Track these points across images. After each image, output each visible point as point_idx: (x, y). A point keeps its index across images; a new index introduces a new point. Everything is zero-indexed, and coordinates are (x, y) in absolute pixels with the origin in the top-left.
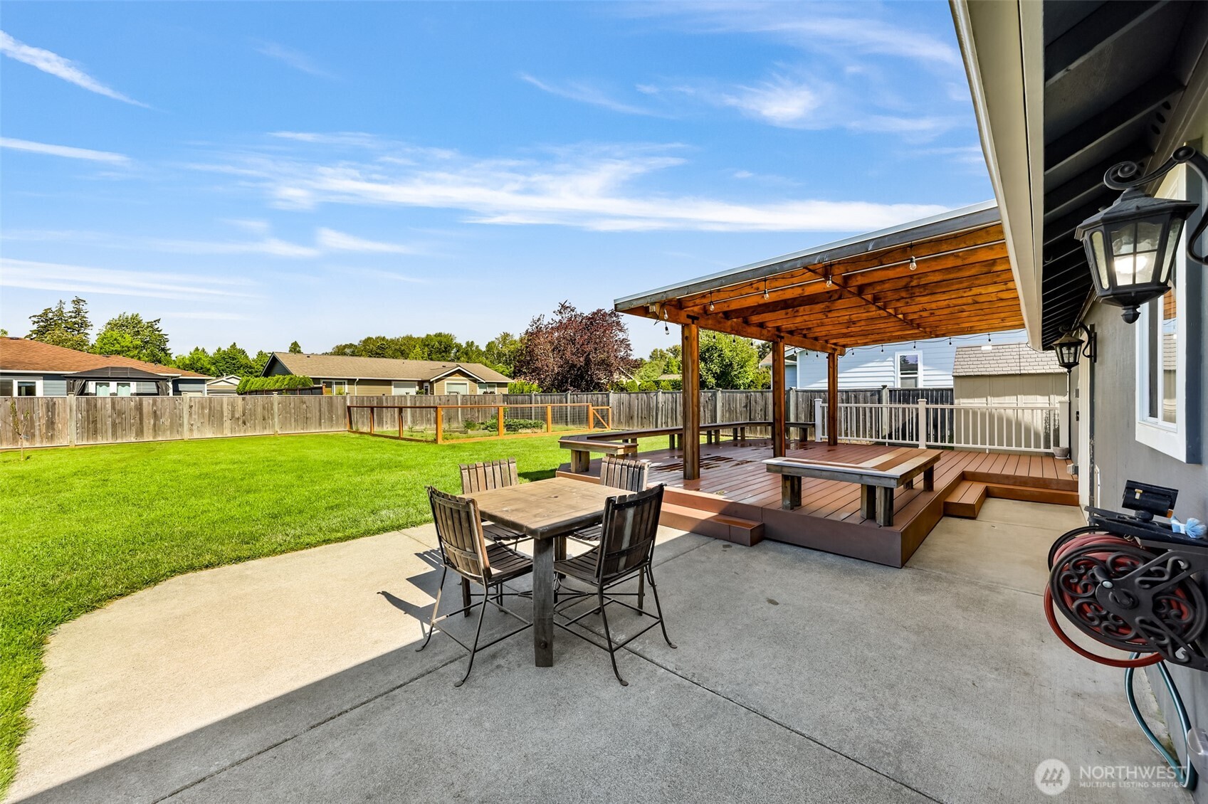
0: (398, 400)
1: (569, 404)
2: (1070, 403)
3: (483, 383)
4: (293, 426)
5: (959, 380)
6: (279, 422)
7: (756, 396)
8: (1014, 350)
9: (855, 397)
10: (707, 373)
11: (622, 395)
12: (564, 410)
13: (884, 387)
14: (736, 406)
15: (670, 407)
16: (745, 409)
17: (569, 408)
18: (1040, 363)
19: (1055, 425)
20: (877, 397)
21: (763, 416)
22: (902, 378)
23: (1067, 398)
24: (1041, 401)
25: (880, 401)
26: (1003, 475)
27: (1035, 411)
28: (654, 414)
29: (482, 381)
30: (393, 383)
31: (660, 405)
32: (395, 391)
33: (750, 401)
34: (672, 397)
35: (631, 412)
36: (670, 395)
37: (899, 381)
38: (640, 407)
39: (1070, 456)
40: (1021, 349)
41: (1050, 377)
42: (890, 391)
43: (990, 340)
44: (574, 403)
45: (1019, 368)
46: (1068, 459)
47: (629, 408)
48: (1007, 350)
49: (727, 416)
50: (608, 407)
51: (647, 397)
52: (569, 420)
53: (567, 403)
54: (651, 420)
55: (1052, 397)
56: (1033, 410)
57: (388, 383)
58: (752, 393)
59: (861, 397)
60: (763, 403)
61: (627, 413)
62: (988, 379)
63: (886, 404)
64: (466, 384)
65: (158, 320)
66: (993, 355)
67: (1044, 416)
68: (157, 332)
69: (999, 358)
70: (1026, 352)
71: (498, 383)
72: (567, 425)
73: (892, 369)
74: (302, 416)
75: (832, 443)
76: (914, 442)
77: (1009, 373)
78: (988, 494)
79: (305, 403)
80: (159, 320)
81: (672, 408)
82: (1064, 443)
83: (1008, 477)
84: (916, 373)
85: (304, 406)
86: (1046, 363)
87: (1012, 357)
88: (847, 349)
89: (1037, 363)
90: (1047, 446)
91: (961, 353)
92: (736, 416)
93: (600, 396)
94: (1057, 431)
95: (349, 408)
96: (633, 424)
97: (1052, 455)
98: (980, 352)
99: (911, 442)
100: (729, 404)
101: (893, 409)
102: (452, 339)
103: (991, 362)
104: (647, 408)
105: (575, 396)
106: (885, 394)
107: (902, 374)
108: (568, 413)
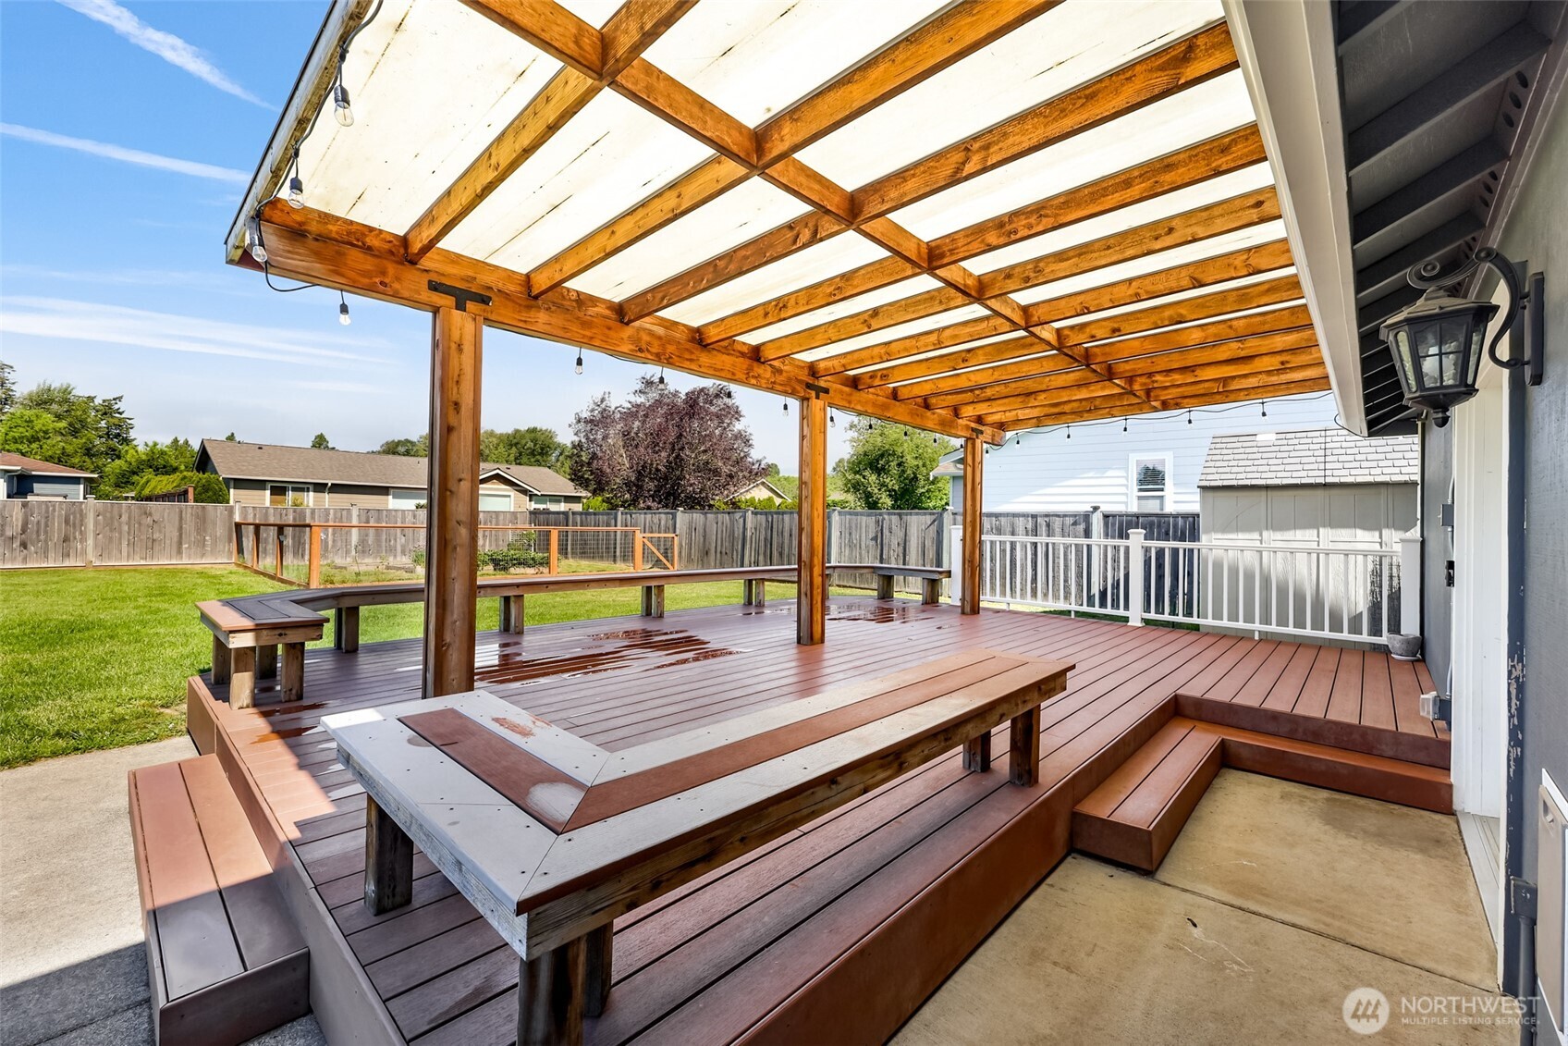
0: (335, 514)
1: (619, 528)
2: (1423, 543)
3: (536, 495)
4: (125, 553)
5: (1210, 494)
6: (96, 546)
7: (890, 520)
8: (1315, 440)
9: (1048, 525)
10: (879, 490)
11: (695, 515)
12: (612, 537)
13: (1096, 509)
14: (860, 537)
15: (762, 538)
16: (874, 542)
17: (619, 533)
18: (1365, 464)
19: (1391, 586)
20: (1081, 527)
21: (901, 555)
22: (1140, 498)
23: (1415, 533)
24: (1364, 539)
25: (1087, 534)
26: (1266, 711)
27: (1352, 558)
28: (740, 547)
29: (536, 492)
30: (392, 491)
31: (749, 534)
32: (392, 503)
33: (882, 530)
34: (767, 521)
35: (707, 543)
36: (764, 517)
37: (1135, 501)
38: (719, 536)
39: (1422, 654)
40: (1328, 439)
41: (1383, 490)
42: (1106, 517)
43: (1264, 414)
44: (626, 526)
45: (1322, 473)
46: (1418, 660)
47: (705, 537)
48: (1302, 441)
49: (847, 554)
50: (673, 535)
51: (730, 519)
52: (618, 553)
53: (616, 526)
54: (735, 557)
55: (1386, 532)
56: (1347, 555)
57: (384, 491)
58: (886, 517)
59: (1057, 523)
60: (902, 534)
61: (701, 545)
62: (1263, 493)
63: (1097, 539)
64: (509, 496)
65: (120, 398)
66: (1277, 449)
67: (1370, 567)
68: (117, 415)
69: (1286, 455)
70: (1338, 445)
71: (565, 497)
72: (615, 561)
73: (1123, 481)
74: (143, 537)
75: (968, 609)
76: (1121, 612)
77: (1304, 481)
78: (1223, 761)
79: (150, 514)
80: (122, 397)
81: (766, 539)
82: (1410, 626)
83: (1275, 716)
84: (1162, 490)
85: (149, 520)
86: (1375, 464)
87: (1311, 453)
88: (1009, 435)
89: (1357, 464)
90: (1376, 631)
91: (1218, 446)
92: (860, 554)
93: (663, 516)
94: (1395, 598)
95: (238, 526)
96: (709, 563)
97: (1384, 651)
98: (1254, 444)
99: (1115, 612)
100: (850, 534)
101: (1109, 549)
102: (551, 437)
103: (1271, 462)
104: (729, 536)
105: (629, 516)
106: (1097, 522)
107: (1140, 490)
108: (618, 542)
